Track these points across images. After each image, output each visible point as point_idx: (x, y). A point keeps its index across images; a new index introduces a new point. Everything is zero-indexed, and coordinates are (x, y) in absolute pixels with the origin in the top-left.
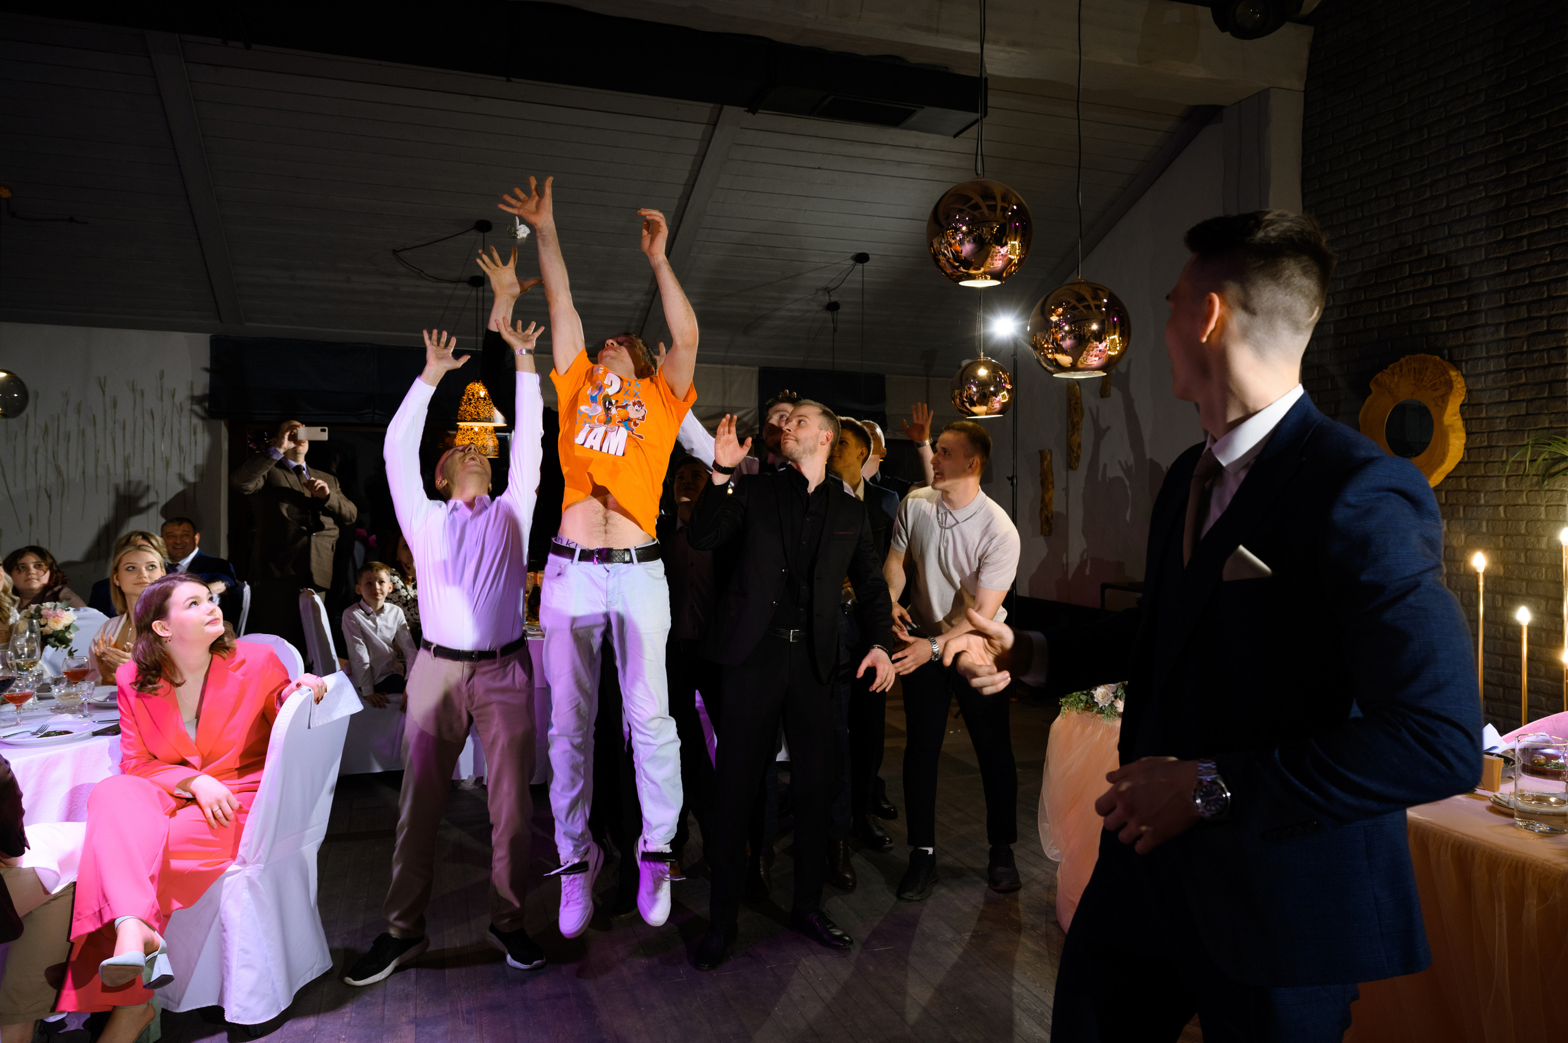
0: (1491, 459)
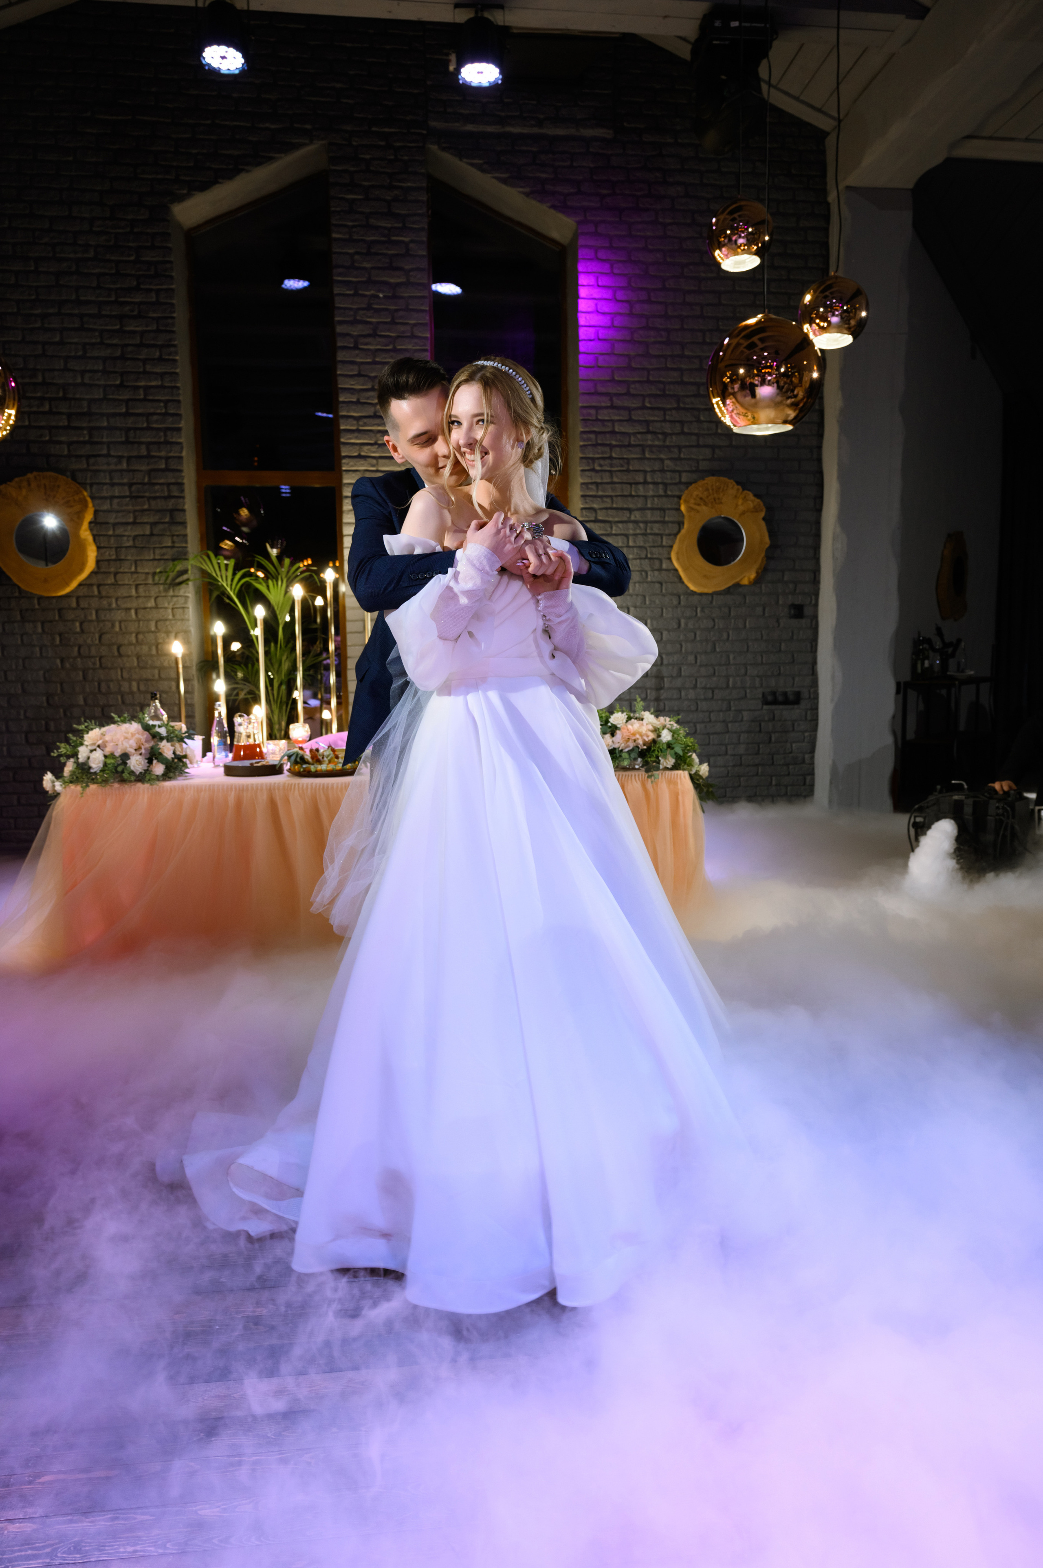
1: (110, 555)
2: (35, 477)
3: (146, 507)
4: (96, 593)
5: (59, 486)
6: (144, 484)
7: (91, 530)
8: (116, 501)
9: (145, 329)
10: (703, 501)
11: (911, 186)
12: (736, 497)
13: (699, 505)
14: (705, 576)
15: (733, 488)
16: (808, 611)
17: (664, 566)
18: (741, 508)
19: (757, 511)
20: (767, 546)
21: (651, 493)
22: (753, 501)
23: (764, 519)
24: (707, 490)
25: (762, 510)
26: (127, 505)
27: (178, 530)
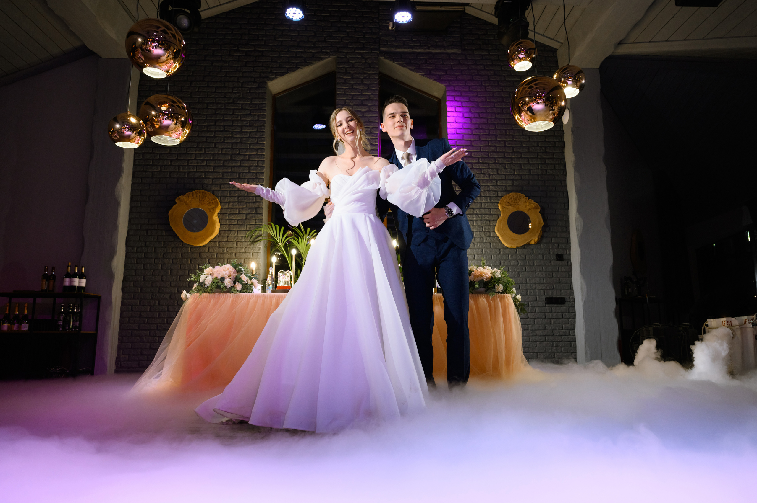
0: (230, 235)
1: (226, 228)
2: (196, 192)
3: (245, 206)
4: (218, 245)
5: (206, 196)
6: (245, 196)
7: (218, 217)
8: (231, 204)
9: (252, 131)
10: (509, 204)
11: (598, 67)
12: (525, 202)
13: (507, 205)
14: (512, 239)
15: (524, 198)
16: (565, 257)
17: (492, 235)
18: (528, 207)
19: (536, 209)
20: (543, 225)
21: (484, 201)
22: (534, 204)
23: (540, 212)
24: (511, 198)
25: (539, 208)
26: (236, 205)
27: (258, 217)
